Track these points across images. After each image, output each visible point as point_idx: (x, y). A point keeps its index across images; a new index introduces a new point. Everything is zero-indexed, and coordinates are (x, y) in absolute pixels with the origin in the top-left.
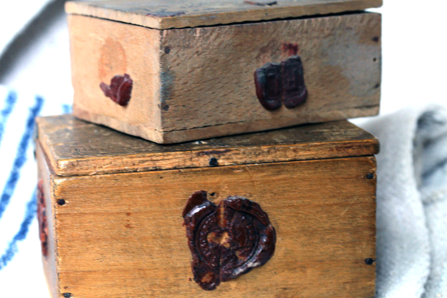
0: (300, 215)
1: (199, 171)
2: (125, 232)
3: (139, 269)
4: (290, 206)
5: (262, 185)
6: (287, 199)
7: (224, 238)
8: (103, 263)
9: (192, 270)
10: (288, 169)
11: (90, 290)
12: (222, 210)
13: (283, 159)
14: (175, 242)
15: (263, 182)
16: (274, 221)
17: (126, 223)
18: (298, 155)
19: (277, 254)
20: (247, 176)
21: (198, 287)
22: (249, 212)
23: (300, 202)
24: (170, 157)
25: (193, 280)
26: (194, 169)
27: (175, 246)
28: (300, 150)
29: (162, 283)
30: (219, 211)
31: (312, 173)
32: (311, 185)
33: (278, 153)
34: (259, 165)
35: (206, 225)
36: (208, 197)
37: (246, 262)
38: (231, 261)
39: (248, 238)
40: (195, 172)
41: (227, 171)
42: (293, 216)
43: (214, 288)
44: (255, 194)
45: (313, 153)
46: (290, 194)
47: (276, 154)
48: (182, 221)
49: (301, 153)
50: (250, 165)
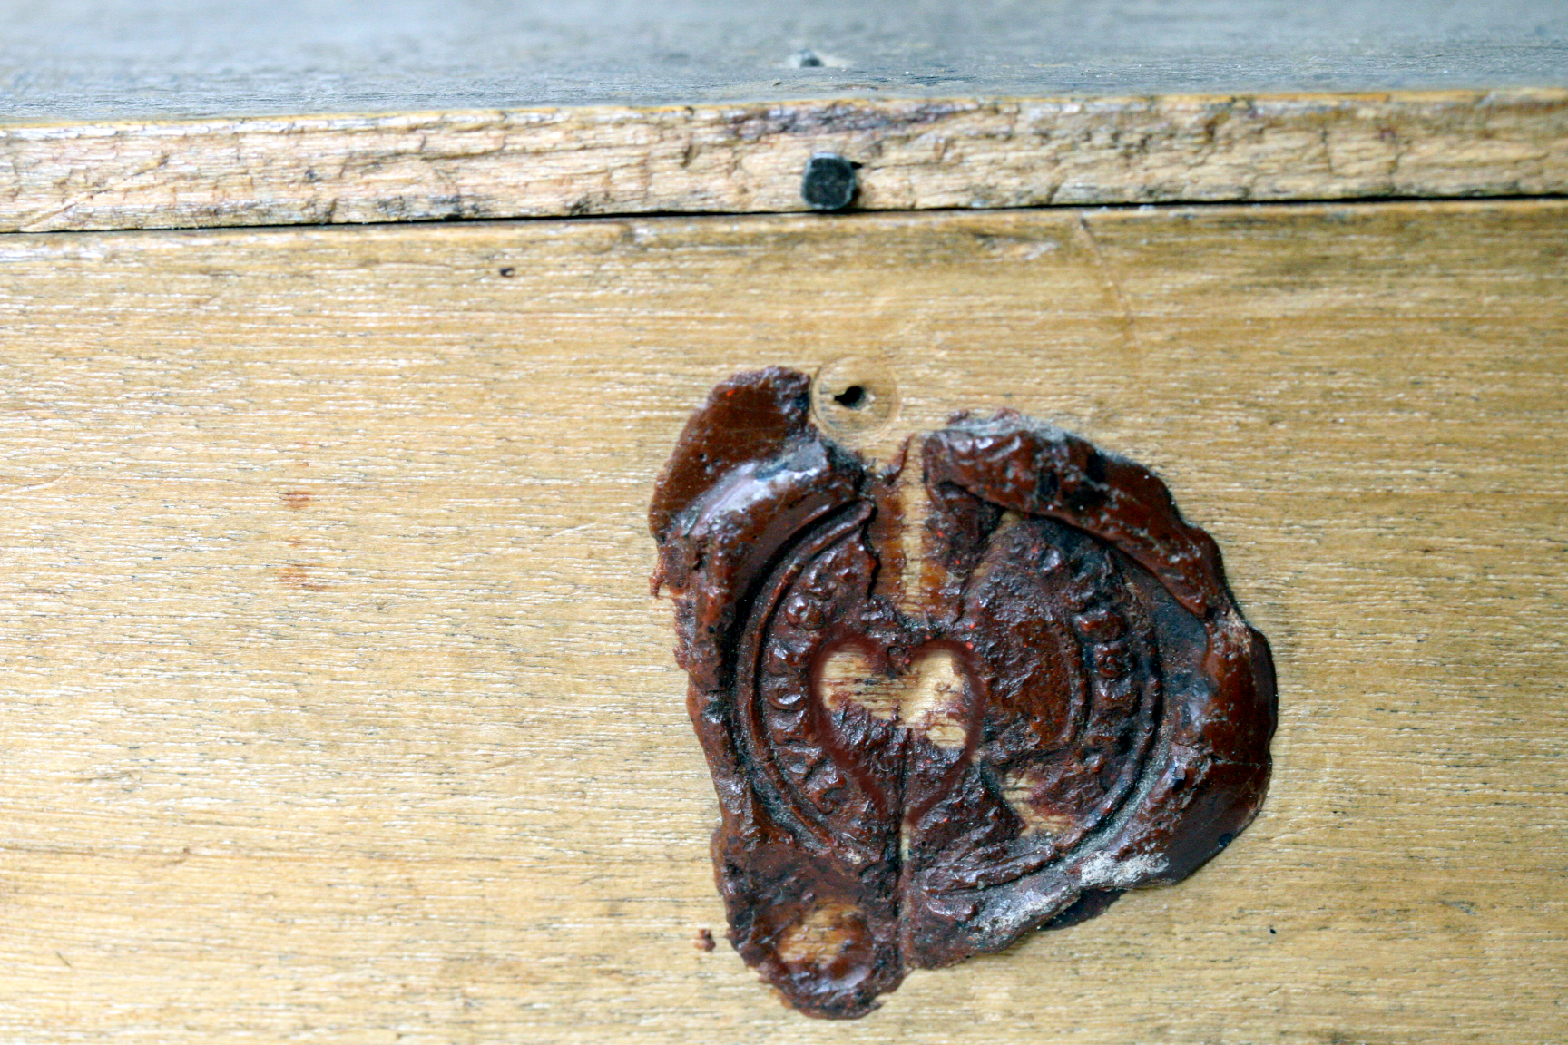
0: (1442, 563)
1: (757, 239)
2: (279, 615)
3: (370, 855)
4: (1366, 499)
5: (1180, 353)
6: (1351, 450)
7: (930, 682)
8: (142, 802)
9: (719, 879)
10: (1361, 249)
11: (67, 969)
12: (915, 501)
13: (1306, 186)
14: (606, 694)
15: (1185, 330)
16: (1263, 591)
17: (277, 552)
18: (1408, 160)
19: (1283, 808)
20: (1080, 283)
21: (756, 988)
22: (1088, 524)
23: (1441, 474)
24: (546, 138)
25: (723, 944)
26: (721, 227)
27: (603, 719)
28: (1420, 131)
29: (524, 955)
30: (896, 508)
31: (1522, 289)
32: (1515, 365)
33: (1273, 142)
34: (1158, 217)
35: (807, 594)
36: (824, 412)
37: (1074, 848)
38: (976, 835)
39: (1088, 691)
40: (732, 243)
41: (942, 243)
42: (1391, 569)
43: (863, 1003)
44: (1131, 407)
45: (1512, 152)
46: (1373, 417)
47: (1255, 147)
48: (647, 556)
49: (1430, 149)
50: (1104, 213)
